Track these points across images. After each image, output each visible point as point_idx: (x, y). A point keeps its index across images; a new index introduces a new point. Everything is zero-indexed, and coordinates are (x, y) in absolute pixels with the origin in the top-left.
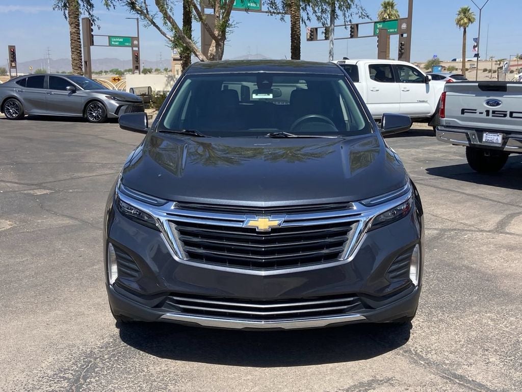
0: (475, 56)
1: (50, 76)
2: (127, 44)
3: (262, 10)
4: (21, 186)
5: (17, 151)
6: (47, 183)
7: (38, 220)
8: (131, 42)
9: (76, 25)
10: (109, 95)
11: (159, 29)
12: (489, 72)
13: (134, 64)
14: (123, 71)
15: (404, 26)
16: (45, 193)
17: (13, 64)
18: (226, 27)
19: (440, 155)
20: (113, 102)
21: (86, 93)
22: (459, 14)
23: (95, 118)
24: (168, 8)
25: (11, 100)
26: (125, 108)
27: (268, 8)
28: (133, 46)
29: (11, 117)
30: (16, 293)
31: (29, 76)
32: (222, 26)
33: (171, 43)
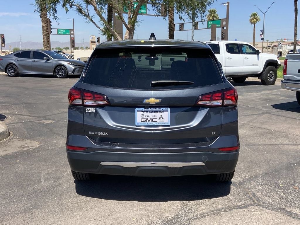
0: (261, 40)
1: (34, 52)
2: (67, 33)
3: (148, 14)
4: (34, 118)
5: (22, 96)
6: (48, 115)
7: (54, 140)
8: (70, 32)
9: (46, 22)
10: (69, 62)
11: (95, 24)
12: (266, 49)
13: (71, 44)
14: (62, 48)
15: (224, 23)
16: (50, 122)
17: (3, 45)
18: (135, 23)
19: (273, 96)
20: (71, 66)
21: (55, 61)
22: (251, 17)
23: (61, 75)
24: (104, 12)
25: (11, 66)
26: (78, 70)
27: (156, 13)
28: (71, 34)
29: (11, 75)
30: (62, 195)
31: (22, 51)
32: (133, 22)
33: (102, 32)
